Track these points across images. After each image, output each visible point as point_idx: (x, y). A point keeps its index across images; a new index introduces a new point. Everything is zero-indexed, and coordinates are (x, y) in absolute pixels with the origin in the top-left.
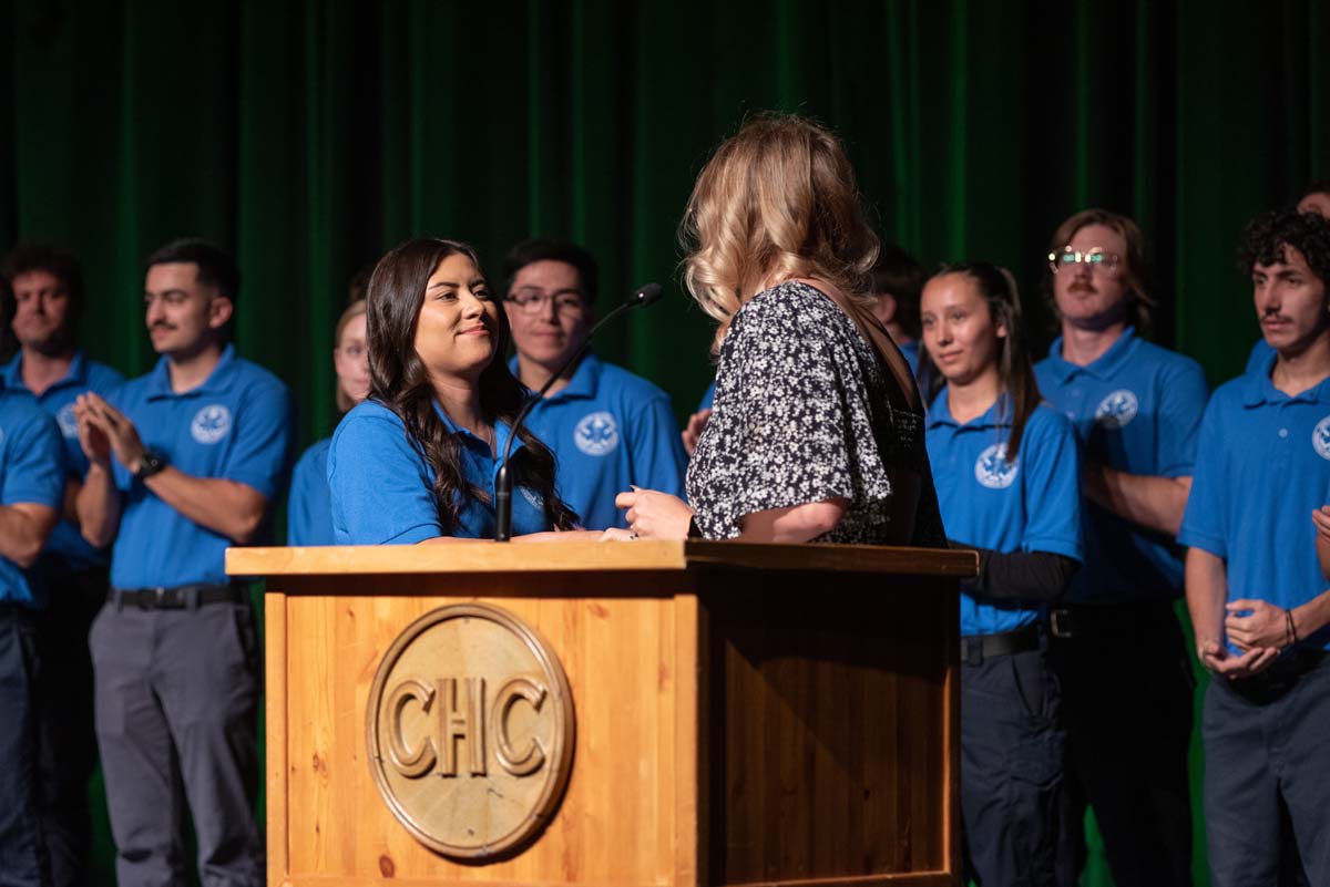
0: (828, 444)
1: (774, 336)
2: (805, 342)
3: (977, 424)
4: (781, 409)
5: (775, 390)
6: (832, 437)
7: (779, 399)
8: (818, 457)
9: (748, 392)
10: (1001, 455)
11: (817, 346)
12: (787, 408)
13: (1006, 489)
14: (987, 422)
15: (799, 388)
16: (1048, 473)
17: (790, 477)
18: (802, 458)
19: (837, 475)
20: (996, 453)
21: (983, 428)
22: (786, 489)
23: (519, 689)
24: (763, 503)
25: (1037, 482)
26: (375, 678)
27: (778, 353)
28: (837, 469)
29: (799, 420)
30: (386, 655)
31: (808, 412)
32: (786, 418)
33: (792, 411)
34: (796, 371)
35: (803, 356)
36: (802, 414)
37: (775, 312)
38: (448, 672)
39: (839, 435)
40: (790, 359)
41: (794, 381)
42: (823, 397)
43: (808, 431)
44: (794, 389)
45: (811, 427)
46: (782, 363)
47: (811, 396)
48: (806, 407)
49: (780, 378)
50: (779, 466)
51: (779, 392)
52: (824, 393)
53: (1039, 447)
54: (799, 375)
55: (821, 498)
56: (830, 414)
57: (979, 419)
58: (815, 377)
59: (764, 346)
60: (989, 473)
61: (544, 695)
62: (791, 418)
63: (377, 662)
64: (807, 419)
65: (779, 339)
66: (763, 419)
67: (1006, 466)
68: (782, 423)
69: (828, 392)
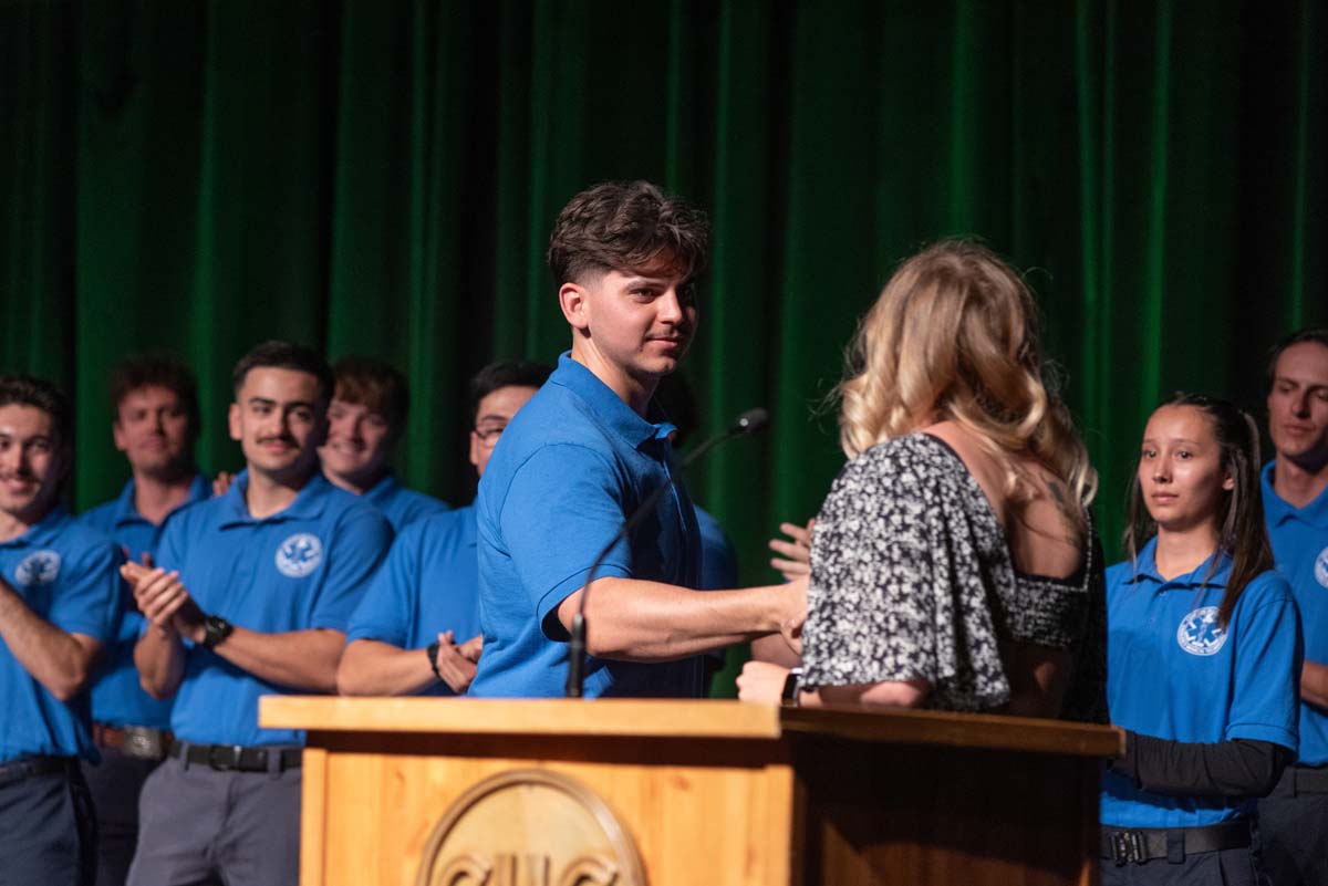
0: (914, 620)
1: (869, 495)
2: (901, 503)
3: (1185, 582)
4: (867, 575)
5: (863, 554)
6: (918, 613)
7: (866, 564)
8: (904, 632)
9: (840, 553)
10: (1209, 619)
11: (916, 508)
12: (874, 575)
13: (1210, 657)
14: (1194, 581)
15: (886, 553)
16: (1262, 646)
17: (875, 650)
18: (887, 630)
19: (923, 656)
20: (1203, 617)
21: (1192, 586)
22: (870, 663)
23: (587, 869)
24: (847, 676)
25: (1248, 651)
26: (425, 849)
27: (869, 514)
28: (922, 650)
29: (884, 588)
30: (437, 827)
31: (894, 580)
32: (872, 585)
33: (878, 578)
34: (885, 535)
35: (896, 519)
36: (889, 582)
37: (878, 468)
38: (507, 847)
39: (926, 612)
40: (881, 521)
41: (882, 546)
42: (912, 566)
43: (894, 601)
44: (881, 554)
45: (897, 598)
46: (873, 525)
47: (899, 563)
48: (893, 575)
49: (869, 541)
50: (864, 636)
51: (867, 557)
52: (913, 562)
53: (1254, 615)
54: (887, 539)
55: (906, 676)
56: (917, 586)
57: (1187, 576)
58: (906, 543)
59: (858, 505)
60: (1193, 638)
61: (615, 877)
62: (877, 585)
63: (428, 833)
64: (893, 588)
65: (874, 498)
66: (853, 585)
67: (1214, 632)
68: (868, 590)
69: (918, 562)
